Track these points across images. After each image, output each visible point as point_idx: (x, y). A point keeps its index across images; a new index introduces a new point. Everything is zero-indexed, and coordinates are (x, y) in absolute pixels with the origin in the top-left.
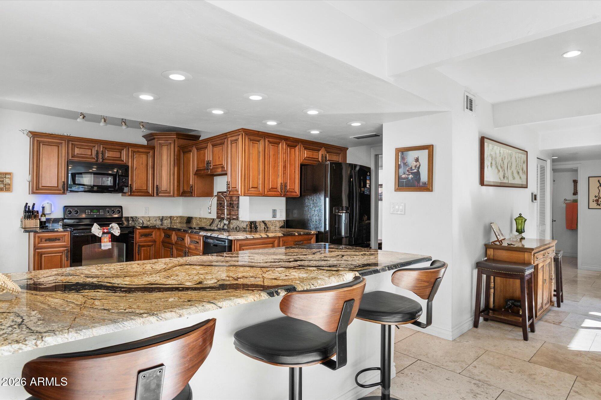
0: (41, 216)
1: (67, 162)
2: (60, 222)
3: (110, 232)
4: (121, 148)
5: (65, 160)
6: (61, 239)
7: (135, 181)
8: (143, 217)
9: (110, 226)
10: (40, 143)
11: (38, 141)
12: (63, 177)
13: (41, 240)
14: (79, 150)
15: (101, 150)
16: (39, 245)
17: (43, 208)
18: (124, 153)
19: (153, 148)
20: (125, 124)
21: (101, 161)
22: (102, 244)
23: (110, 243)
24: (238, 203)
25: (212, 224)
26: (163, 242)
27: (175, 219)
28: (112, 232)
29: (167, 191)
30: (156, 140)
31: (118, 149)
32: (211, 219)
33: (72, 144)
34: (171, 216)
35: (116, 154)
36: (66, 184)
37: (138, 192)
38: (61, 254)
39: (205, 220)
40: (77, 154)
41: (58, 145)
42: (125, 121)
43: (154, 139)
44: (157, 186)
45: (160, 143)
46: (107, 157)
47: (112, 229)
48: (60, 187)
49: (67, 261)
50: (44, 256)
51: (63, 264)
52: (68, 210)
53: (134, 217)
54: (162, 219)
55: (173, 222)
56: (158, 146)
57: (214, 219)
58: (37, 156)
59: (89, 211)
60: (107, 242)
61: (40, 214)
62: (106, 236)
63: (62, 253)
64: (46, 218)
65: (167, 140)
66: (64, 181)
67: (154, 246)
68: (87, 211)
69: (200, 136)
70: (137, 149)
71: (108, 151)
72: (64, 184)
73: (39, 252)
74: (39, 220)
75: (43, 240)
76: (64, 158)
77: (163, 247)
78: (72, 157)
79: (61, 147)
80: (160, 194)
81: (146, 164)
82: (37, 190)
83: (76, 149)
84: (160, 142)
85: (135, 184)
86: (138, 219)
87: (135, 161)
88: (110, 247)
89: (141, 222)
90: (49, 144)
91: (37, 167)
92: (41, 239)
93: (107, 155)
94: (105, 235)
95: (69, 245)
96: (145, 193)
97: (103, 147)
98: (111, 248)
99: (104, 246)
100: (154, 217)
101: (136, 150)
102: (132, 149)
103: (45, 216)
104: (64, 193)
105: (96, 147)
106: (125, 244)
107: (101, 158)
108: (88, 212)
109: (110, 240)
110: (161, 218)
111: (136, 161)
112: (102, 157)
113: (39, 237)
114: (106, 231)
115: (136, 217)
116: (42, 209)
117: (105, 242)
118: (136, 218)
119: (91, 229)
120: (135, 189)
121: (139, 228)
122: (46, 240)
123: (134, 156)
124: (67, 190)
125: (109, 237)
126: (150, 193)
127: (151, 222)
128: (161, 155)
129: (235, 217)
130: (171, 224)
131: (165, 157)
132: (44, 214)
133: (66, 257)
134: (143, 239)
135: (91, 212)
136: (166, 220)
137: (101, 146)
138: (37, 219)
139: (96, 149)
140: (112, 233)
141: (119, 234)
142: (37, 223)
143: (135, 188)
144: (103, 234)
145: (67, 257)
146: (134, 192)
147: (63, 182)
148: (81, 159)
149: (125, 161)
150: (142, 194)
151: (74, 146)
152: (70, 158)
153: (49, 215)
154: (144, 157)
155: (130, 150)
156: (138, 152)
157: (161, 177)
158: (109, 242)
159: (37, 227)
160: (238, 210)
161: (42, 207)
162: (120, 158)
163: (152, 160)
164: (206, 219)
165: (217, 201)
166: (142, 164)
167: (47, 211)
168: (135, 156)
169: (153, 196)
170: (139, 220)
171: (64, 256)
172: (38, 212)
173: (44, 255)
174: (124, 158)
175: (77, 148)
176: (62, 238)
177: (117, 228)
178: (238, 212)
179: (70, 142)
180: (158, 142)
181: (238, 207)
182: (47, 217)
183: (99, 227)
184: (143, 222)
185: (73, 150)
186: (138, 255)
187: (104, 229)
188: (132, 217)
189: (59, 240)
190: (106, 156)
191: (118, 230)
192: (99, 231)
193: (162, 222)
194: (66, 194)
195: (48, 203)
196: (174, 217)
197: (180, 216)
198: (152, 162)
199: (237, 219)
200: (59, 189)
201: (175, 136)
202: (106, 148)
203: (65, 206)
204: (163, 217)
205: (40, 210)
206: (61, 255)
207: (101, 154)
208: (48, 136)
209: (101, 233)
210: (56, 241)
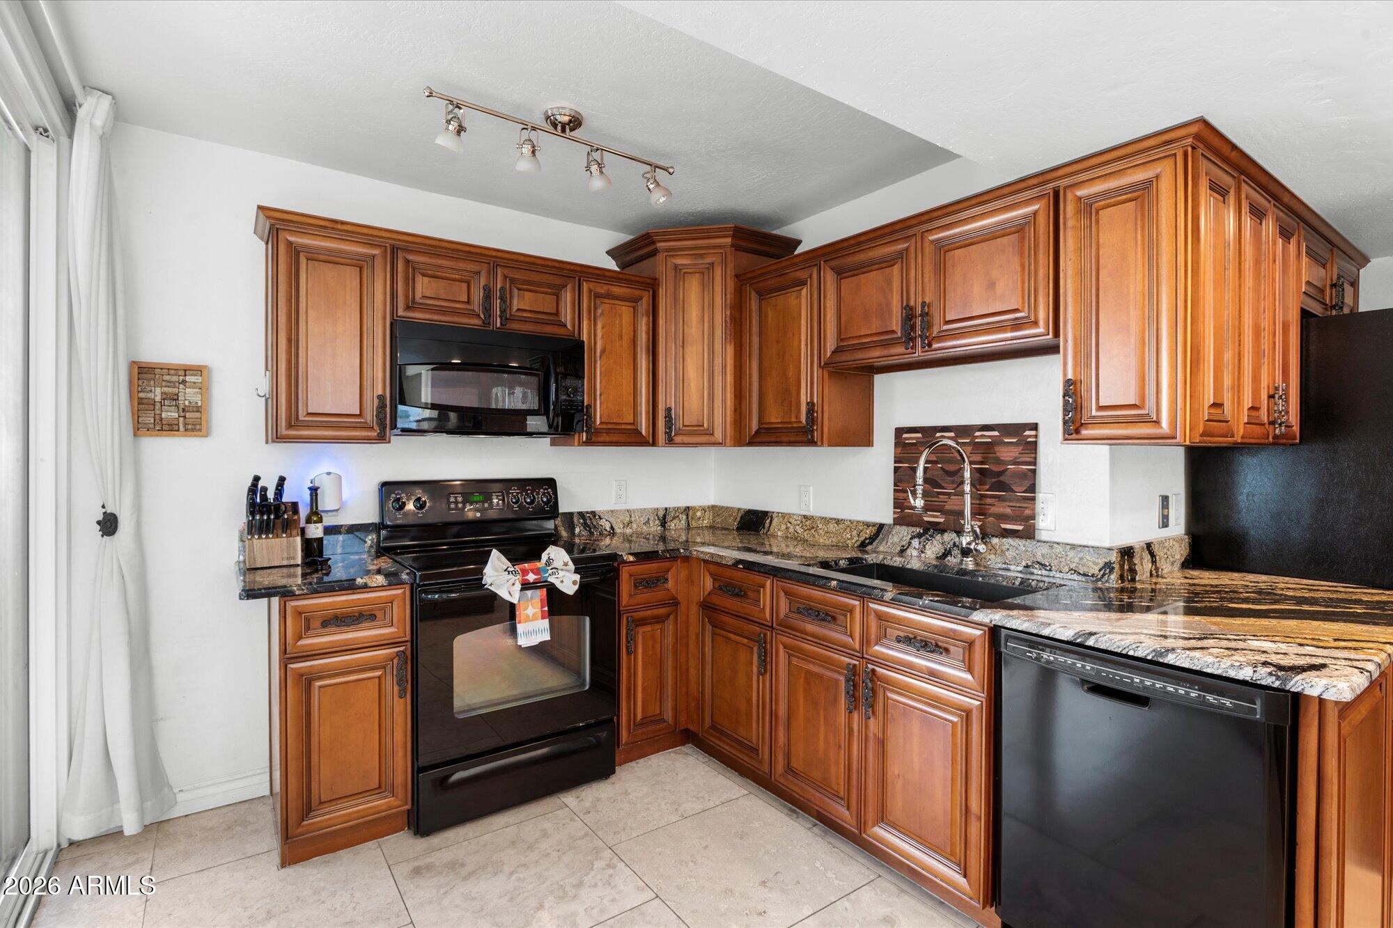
0: (309, 521)
1: (392, 324)
2: (370, 537)
3: (546, 581)
4: (557, 280)
5: (384, 318)
6: (379, 614)
7: (601, 395)
8: (612, 511)
9: (544, 556)
10: (298, 254)
11: (290, 244)
12: (377, 377)
13: (307, 623)
14: (430, 282)
15: (499, 287)
16: (300, 643)
17: (314, 491)
18: (568, 296)
19: (652, 285)
20: (601, 172)
21: (498, 325)
22: (520, 628)
23: (546, 622)
24: (1034, 471)
25: (871, 543)
26: (707, 607)
27: (699, 514)
28: (551, 579)
29: (703, 426)
30: (660, 257)
31: (550, 286)
32: (868, 525)
33: (407, 262)
34: (688, 507)
35: (544, 303)
36: (388, 403)
37: (609, 431)
38: (378, 673)
39: (832, 527)
40: (424, 297)
41: (361, 265)
42: (602, 159)
43: (655, 253)
44: (669, 410)
45: (676, 267)
46: (518, 310)
47: (550, 572)
48: (370, 416)
49: (401, 697)
50: (320, 687)
51: (389, 710)
52: (393, 495)
53: (587, 513)
54: (665, 516)
55: (694, 524)
56: (671, 274)
57: (881, 526)
58: (289, 301)
59: (460, 499)
60: (534, 618)
61: (304, 511)
62: (532, 598)
63: (384, 667)
64: (325, 524)
65: (701, 256)
66: (380, 392)
67: (672, 617)
68: (452, 499)
69: (799, 242)
70: (606, 287)
71: (519, 289)
72: (382, 406)
73: (302, 671)
74: (299, 539)
75: (316, 623)
76: (378, 315)
77: (709, 627)
78: (408, 308)
79: (370, 270)
80: (678, 439)
81: (632, 337)
82: (290, 426)
83: (419, 279)
84: (679, 261)
85: (601, 404)
86: (600, 518)
87: (599, 326)
88: (547, 637)
89: (608, 529)
90: (333, 259)
91: (289, 340)
92: (308, 620)
93: (516, 304)
94: (529, 593)
95: (408, 638)
96: (629, 437)
97: (505, 277)
98: (549, 639)
99: (527, 634)
100: (643, 511)
101: (602, 289)
102: (592, 285)
103: (320, 520)
104: (382, 438)
105: (483, 274)
106: (587, 619)
107: (498, 313)
108: (456, 503)
109: (546, 609)
110: (661, 514)
111: (603, 328)
112: (503, 312)
113: (300, 613)
114: (531, 577)
115: (593, 513)
116: (311, 495)
117: (528, 619)
118: (595, 516)
119: (482, 574)
120: (601, 423)
121: (631, 558)
122: (325, 623)
123: (595, 308)
124: (394, 426)
125: (541, 600)
126: (644, 433)
127: (634, 526)
128: (679, 304)
129: (1020, 528)
130: (688, 529)
131: (694, 313)
132: (315, 515)
133: (399, 685)
134: (644, 596)
135: (464, 503)
136: (674, 518)
137: (499, 270)
138: (294, 532)
139: (482, 283)
140: (553, 584)
141: (576, 587)
142: (295, 550)
143: (601, 418)
144: (522, 590)
145: (400, 682)
146: (598, 432)
147: (379, 397)
148: (435, 317)
149: (569, 326)
150: (622, 439)
151: (414, 269)
152: (401, 313)
153: (334, 513)
154: (625, 311)
155: (585, 286)
156: (609, 296)
157: (682, 380)
158: (543, 618)
159: (292, 562)
160: (1033, 499)
161: (310, 489)
162: (557, 314)
163: (648, 324)
164: (838, 521)
165: (895, 462)
166: (621, 337)
167: (326, 503)
168: (599, 311)
169: (654, 444)
170: (602, 522)
171: (389, 678)
172: (295, 506)
173: (318, 684)
174: (567, 316)
175: (424, 275)
176: (383, 609)
177: (566, 564)
178: (1034, 509)
179: (400, 254)
180: (669, 264)
181: (1032, 488)
182: (329, 521)
183: (510, 564)
184: (612, 528)
185: (410, 282)
186: (629, 653)
187: (525, 572)
188: (581, 514)
189: (372, 617)
190: (515, 308)
191: (568, 571)
192: (511, 582)
193: (664, 527)
194: (389, 442)
195: (329, 474)
196: (694, 509)
197: (713, 507)
198: (648, 333)
199: (1029, 534)
200: (366, 423)
201: (729, 240)
202: (513, 281)
203: (384, 484)
204: (666, 509)
205: (304, 499)
206: (379, 678)
207: (498, 301)
208: (325, 227)
209: (518, 586)
210: (363, 625)
